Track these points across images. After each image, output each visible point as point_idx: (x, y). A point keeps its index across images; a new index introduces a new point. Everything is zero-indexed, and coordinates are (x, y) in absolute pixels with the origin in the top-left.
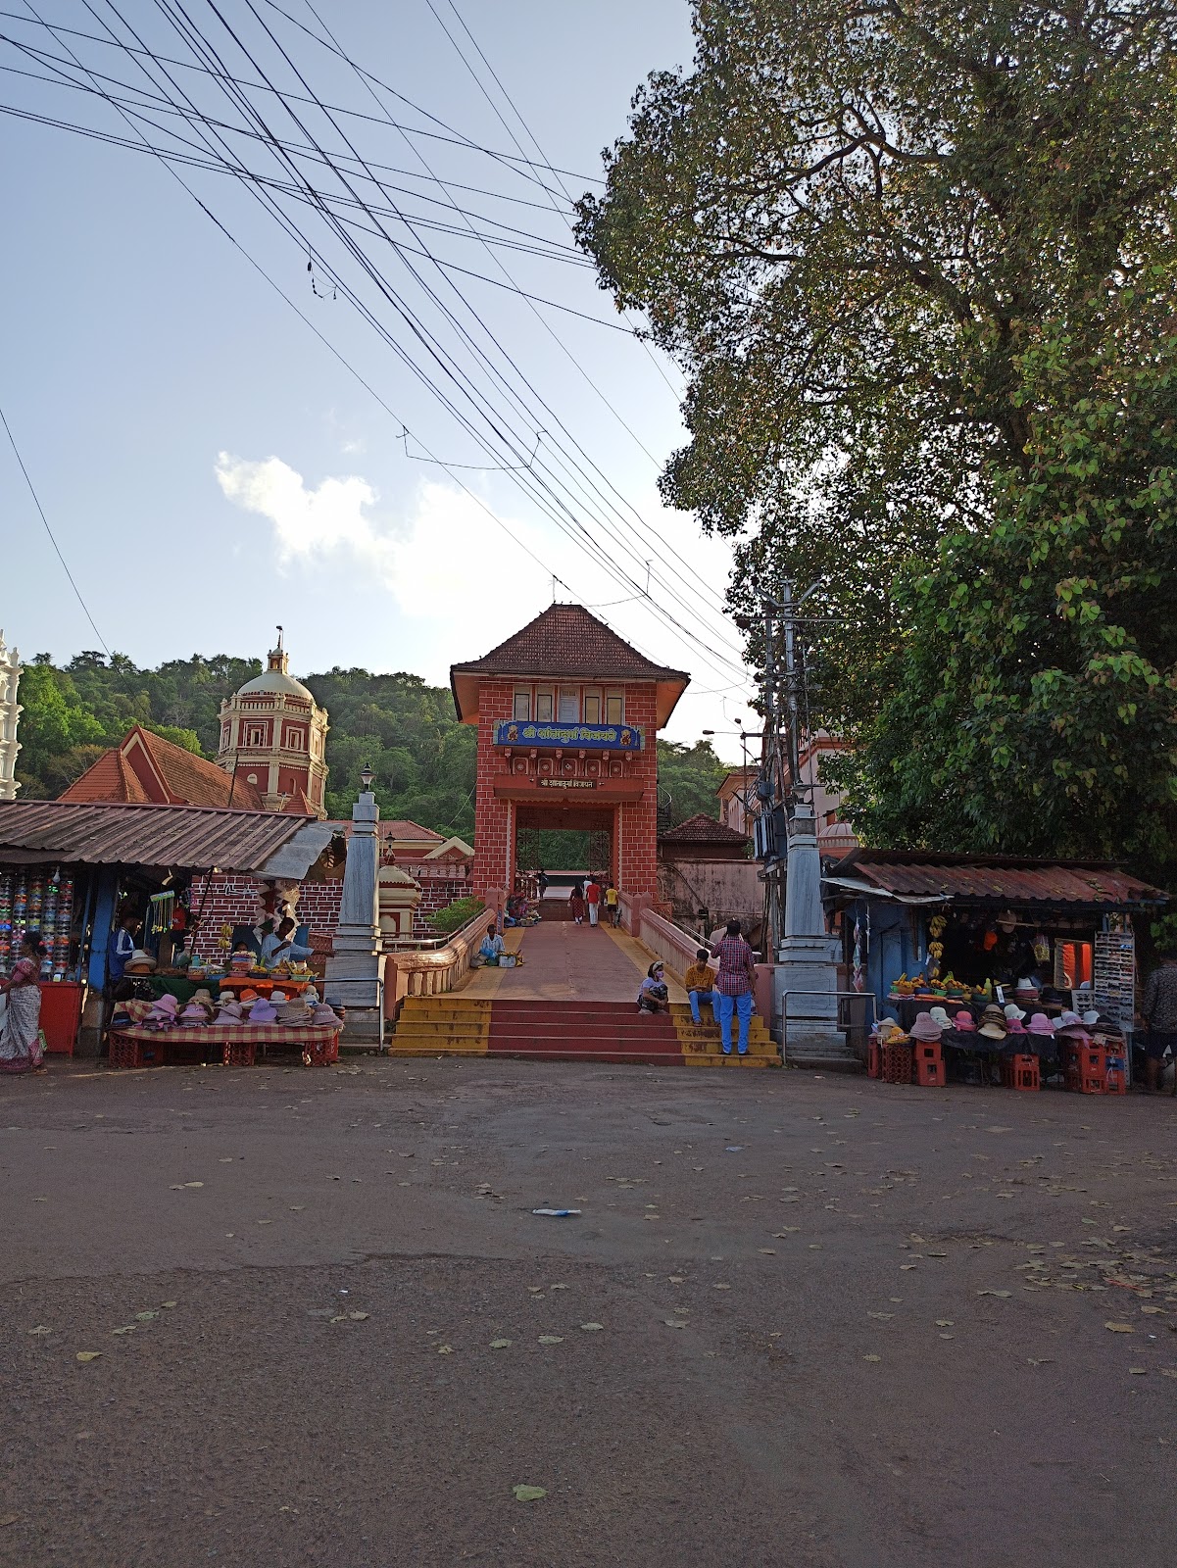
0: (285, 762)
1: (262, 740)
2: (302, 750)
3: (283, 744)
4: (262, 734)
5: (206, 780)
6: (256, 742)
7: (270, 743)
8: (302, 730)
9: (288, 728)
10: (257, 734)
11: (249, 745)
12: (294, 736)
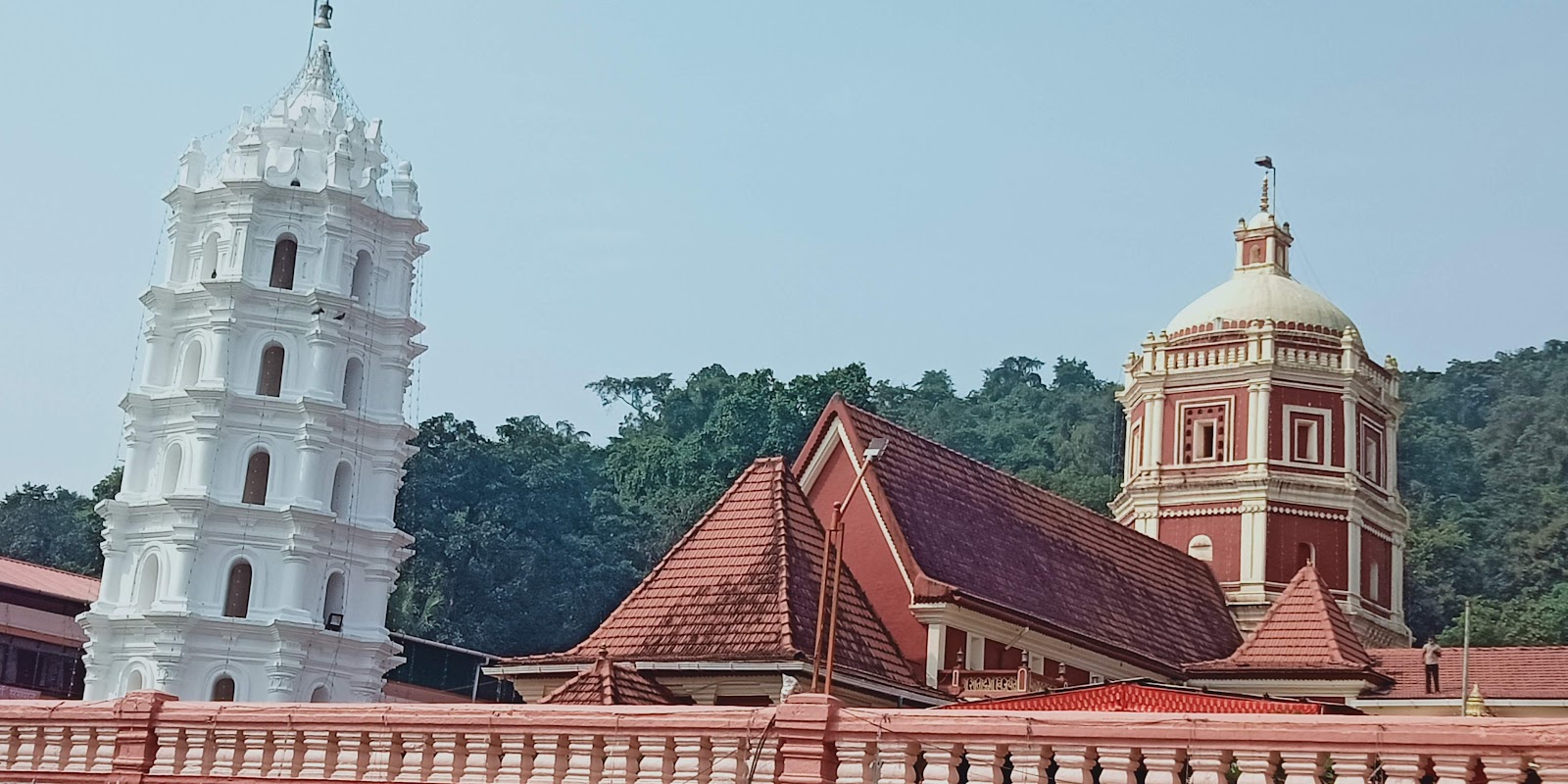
0: (1282, 498)
1: (1221, 445)
2: (1327, 466)
3: (1274, 450)
4: (1221, 431)
5: (1045, 547)
6: (1208, 453)
7: (1240, 451)
8: (1327, 414)
9: (1287, 409)
10: (1208, 431)
11: (1188, 460)
12: (1304, 430)
